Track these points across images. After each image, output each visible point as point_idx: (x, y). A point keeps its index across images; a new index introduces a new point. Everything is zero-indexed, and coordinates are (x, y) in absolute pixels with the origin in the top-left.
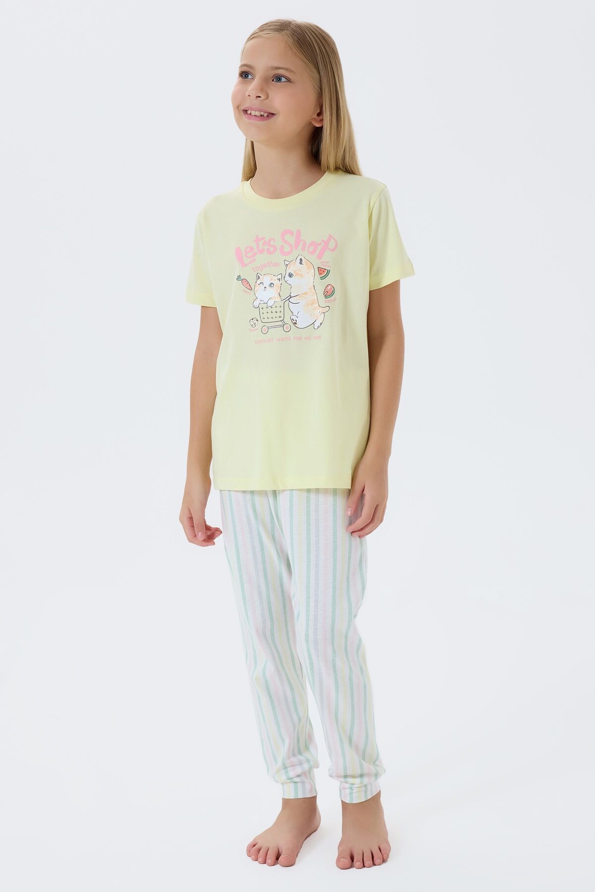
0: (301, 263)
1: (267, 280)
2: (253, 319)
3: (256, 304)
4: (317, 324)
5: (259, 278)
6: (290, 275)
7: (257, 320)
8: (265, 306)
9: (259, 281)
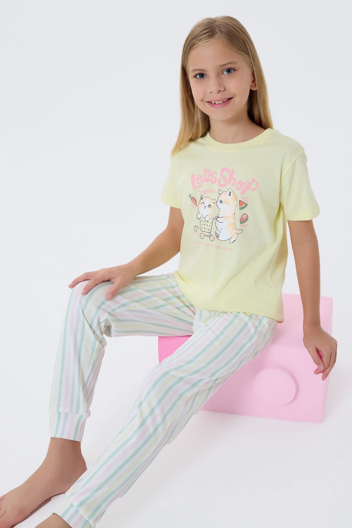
0: (230, 195)
1: (207, 202)
2: (196, 226)
3: (199, 216)
4: (232, 240)
5: (202, 199)
6: (221, 202)
7: (198, 228)
8: (204, 220)
9: (202, 201)
